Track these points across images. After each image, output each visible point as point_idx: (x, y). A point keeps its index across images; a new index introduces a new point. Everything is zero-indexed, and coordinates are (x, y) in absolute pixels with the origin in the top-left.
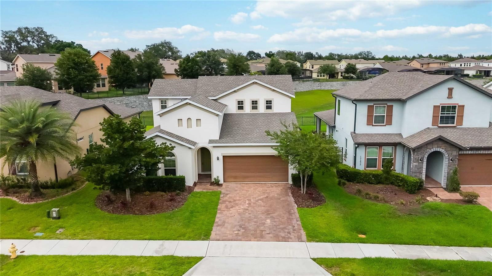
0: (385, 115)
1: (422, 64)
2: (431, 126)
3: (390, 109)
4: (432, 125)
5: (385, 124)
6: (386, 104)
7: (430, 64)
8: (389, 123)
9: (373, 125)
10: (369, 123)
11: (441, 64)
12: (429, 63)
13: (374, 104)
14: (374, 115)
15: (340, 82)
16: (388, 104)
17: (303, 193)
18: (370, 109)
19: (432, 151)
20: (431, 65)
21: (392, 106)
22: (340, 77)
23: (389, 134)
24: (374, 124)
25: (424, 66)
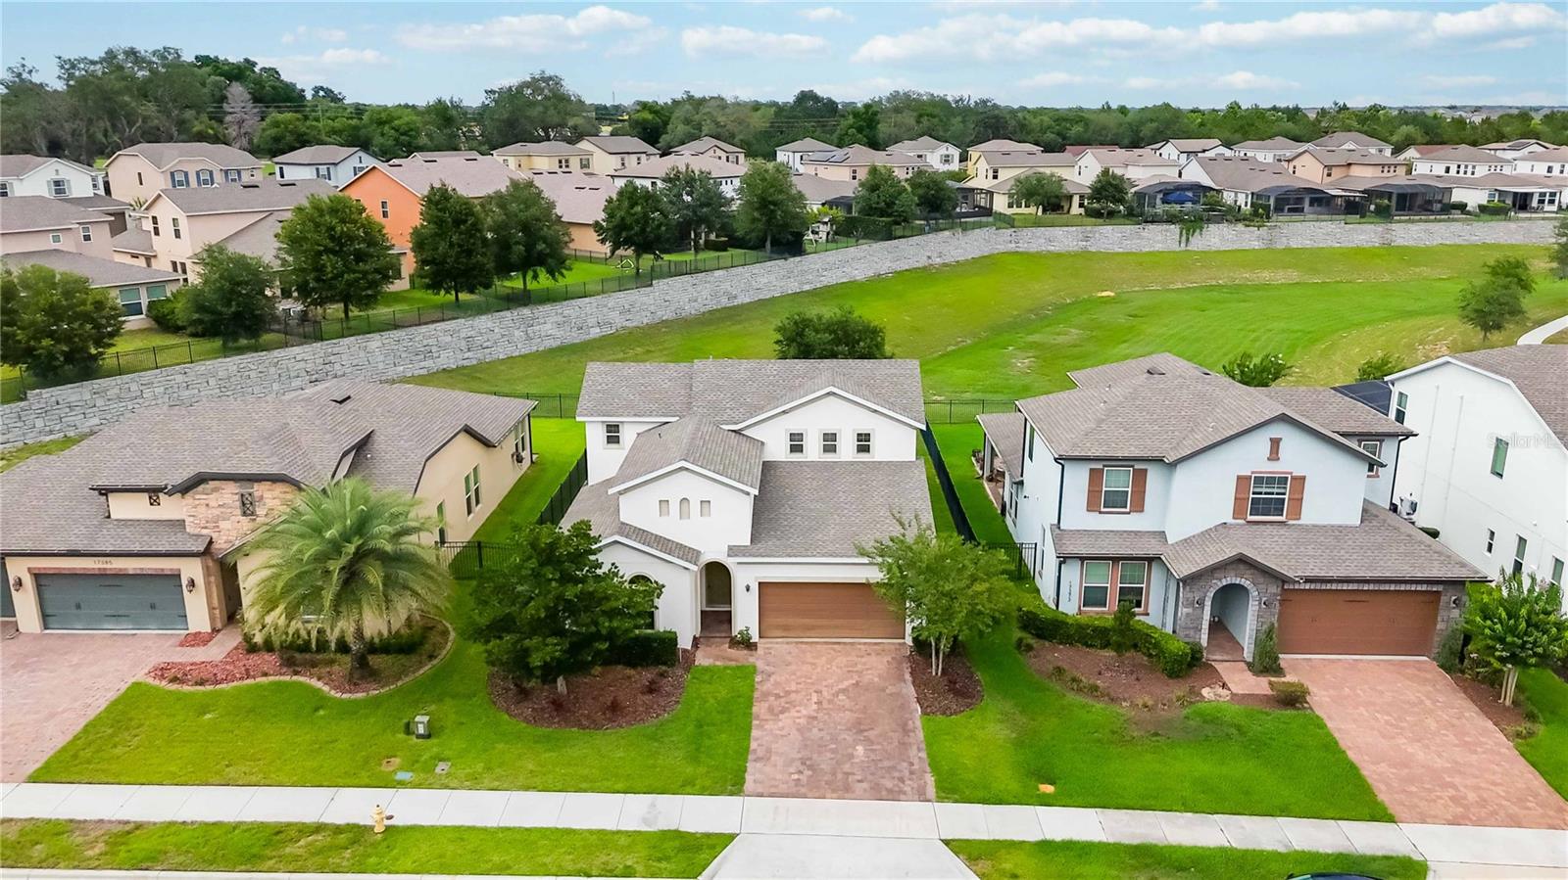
0: (1129, 490)
1: (1329, 167)
2: (1230, 520)
3: (1140, 477)
4: (1234, 518)
5: (1128, 510)
6: (1132, 466)
7: (1353, 167)
8: (1139, 507)
9: (1100, 512)
10: (1092, 506)
11: (1386, 169)
12: (1350, 164)
13: (1104, 466)
14: (1104, 489)
15: (1074, 228)
16: (1136, 467)
17: (937, 674)
18: (1095, 477)
19: (1224, 584)
20: (1355, 171)
21: (1146, 470)
22: (1076, 210)
23: (1136, 533)
24: (1103, 510)
25: (1334, 171)
